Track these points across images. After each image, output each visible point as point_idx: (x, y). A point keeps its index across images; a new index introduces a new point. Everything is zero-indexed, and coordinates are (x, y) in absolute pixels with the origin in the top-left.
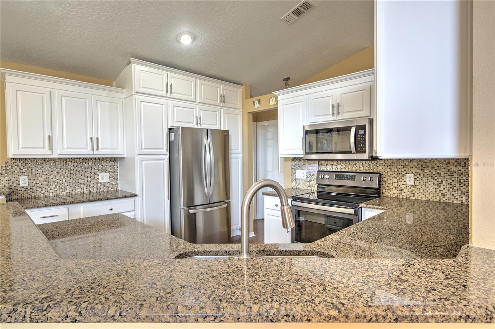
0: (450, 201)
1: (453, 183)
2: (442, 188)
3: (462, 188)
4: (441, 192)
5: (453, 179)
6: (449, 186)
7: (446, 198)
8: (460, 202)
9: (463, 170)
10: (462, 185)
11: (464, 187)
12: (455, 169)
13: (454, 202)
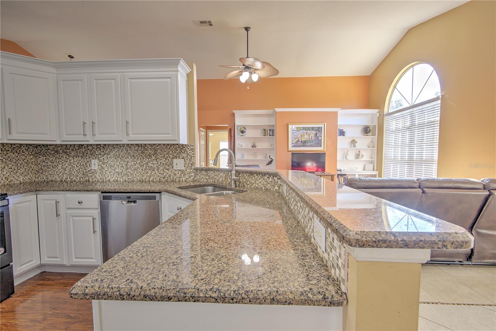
0: (12, 183)
1: (13, 167)
2: (5, 173)
3: (19, 171)
4: (5, 176)
5: (13, 164)
6: (10, 170)
7: (9, 180)
8: (19, 182)
9: (19, 156)
10: (19, 168)
11: (21, 169)
12: (14, 156)
13: (15, 182)
